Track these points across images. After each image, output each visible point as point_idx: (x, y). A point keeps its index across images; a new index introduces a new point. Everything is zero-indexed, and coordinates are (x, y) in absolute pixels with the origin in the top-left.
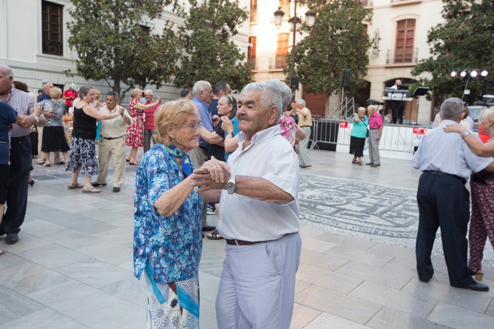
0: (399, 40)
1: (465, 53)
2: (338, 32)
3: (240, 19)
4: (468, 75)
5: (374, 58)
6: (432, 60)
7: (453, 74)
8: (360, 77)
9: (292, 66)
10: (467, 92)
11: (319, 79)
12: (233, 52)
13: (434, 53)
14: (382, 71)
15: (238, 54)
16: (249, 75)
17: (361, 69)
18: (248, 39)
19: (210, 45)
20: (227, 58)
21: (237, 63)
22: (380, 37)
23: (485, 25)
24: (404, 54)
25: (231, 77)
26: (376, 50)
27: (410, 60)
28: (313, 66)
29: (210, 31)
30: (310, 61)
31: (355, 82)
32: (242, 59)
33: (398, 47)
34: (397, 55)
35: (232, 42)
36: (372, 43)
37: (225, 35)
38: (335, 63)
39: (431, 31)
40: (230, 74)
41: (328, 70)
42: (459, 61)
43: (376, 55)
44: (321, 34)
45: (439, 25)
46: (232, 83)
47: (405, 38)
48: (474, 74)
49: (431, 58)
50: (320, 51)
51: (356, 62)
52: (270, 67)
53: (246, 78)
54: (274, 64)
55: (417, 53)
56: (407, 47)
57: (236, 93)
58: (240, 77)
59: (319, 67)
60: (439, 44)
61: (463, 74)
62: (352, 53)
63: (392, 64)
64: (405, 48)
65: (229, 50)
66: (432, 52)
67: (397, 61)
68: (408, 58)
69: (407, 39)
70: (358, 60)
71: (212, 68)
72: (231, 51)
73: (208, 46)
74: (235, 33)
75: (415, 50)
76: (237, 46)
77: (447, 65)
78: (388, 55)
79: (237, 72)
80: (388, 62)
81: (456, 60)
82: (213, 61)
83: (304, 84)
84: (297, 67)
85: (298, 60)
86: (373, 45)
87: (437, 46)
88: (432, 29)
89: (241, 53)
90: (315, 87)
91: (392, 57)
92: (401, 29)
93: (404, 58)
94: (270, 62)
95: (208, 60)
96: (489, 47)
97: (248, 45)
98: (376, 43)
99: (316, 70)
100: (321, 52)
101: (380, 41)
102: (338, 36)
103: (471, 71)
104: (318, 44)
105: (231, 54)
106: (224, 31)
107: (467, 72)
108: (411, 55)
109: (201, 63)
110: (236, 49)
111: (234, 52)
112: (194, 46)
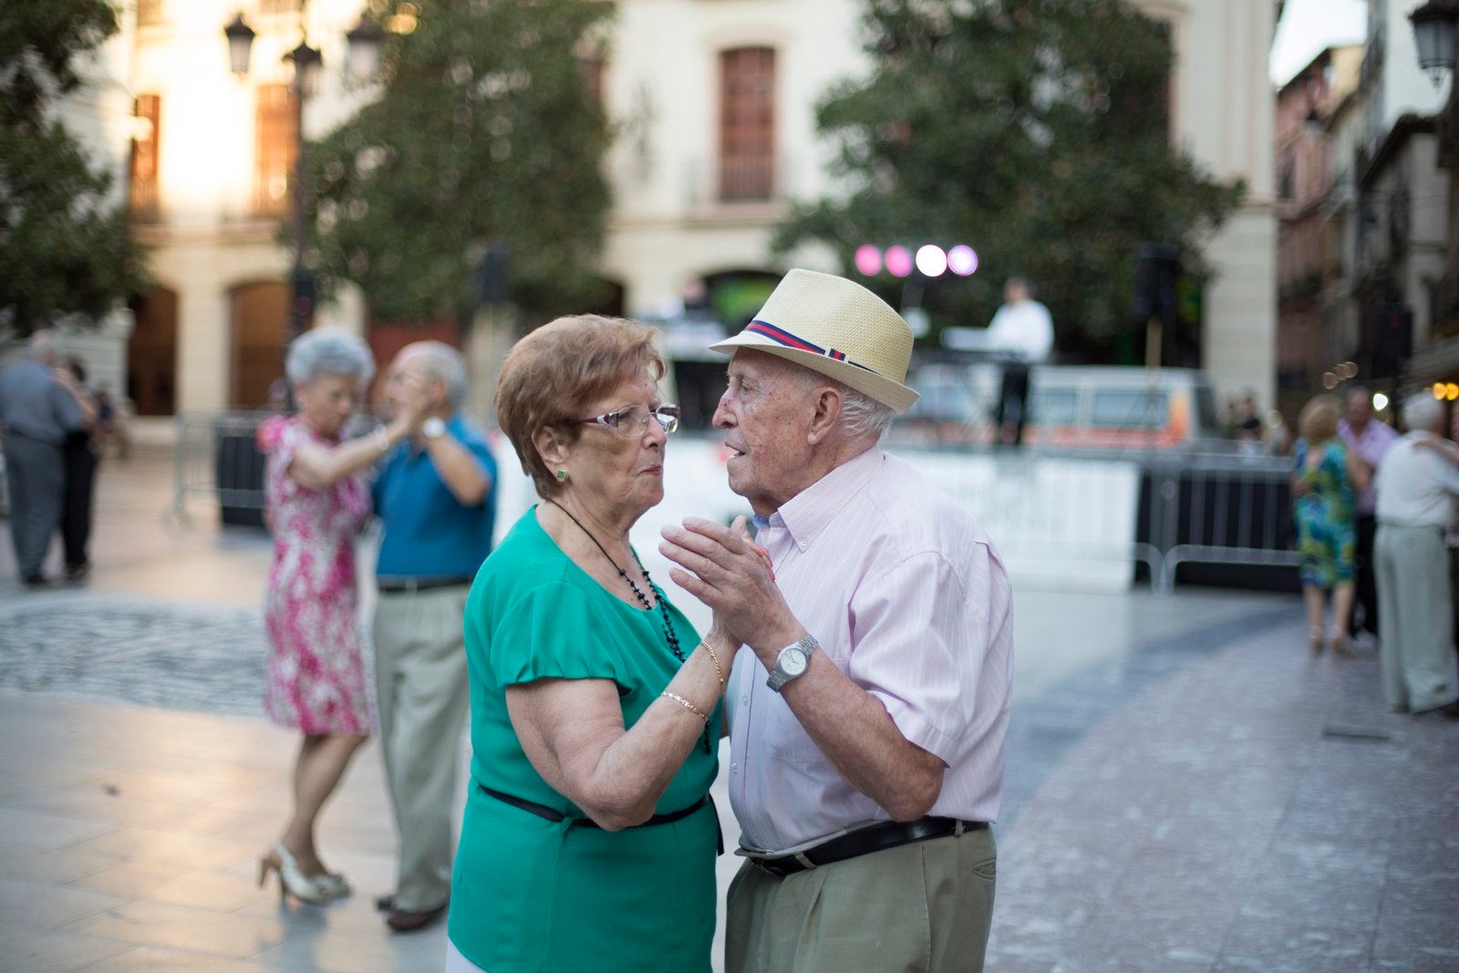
3: (92, 33)
8: (581, 259)
12: (60, 166)
13: (840, 179)
14: (668, 236)
15: (81, 170)
18: (128, 103)
22: (657, 108)
25: (58, 268)
32: (99, 193)
37: (26, 96)
39: (825, 101)
45: (849, 83)
48: (930, 261)
52: (226, 220)
61: (900, 262)
63: (705, 210)
66: (832, 176)
67: (727, 196)
79: (79, 245)
80: (692, 199)
87: (851, 154)
91: (706, 184)
93: (746, 185)
106: (22, 78)
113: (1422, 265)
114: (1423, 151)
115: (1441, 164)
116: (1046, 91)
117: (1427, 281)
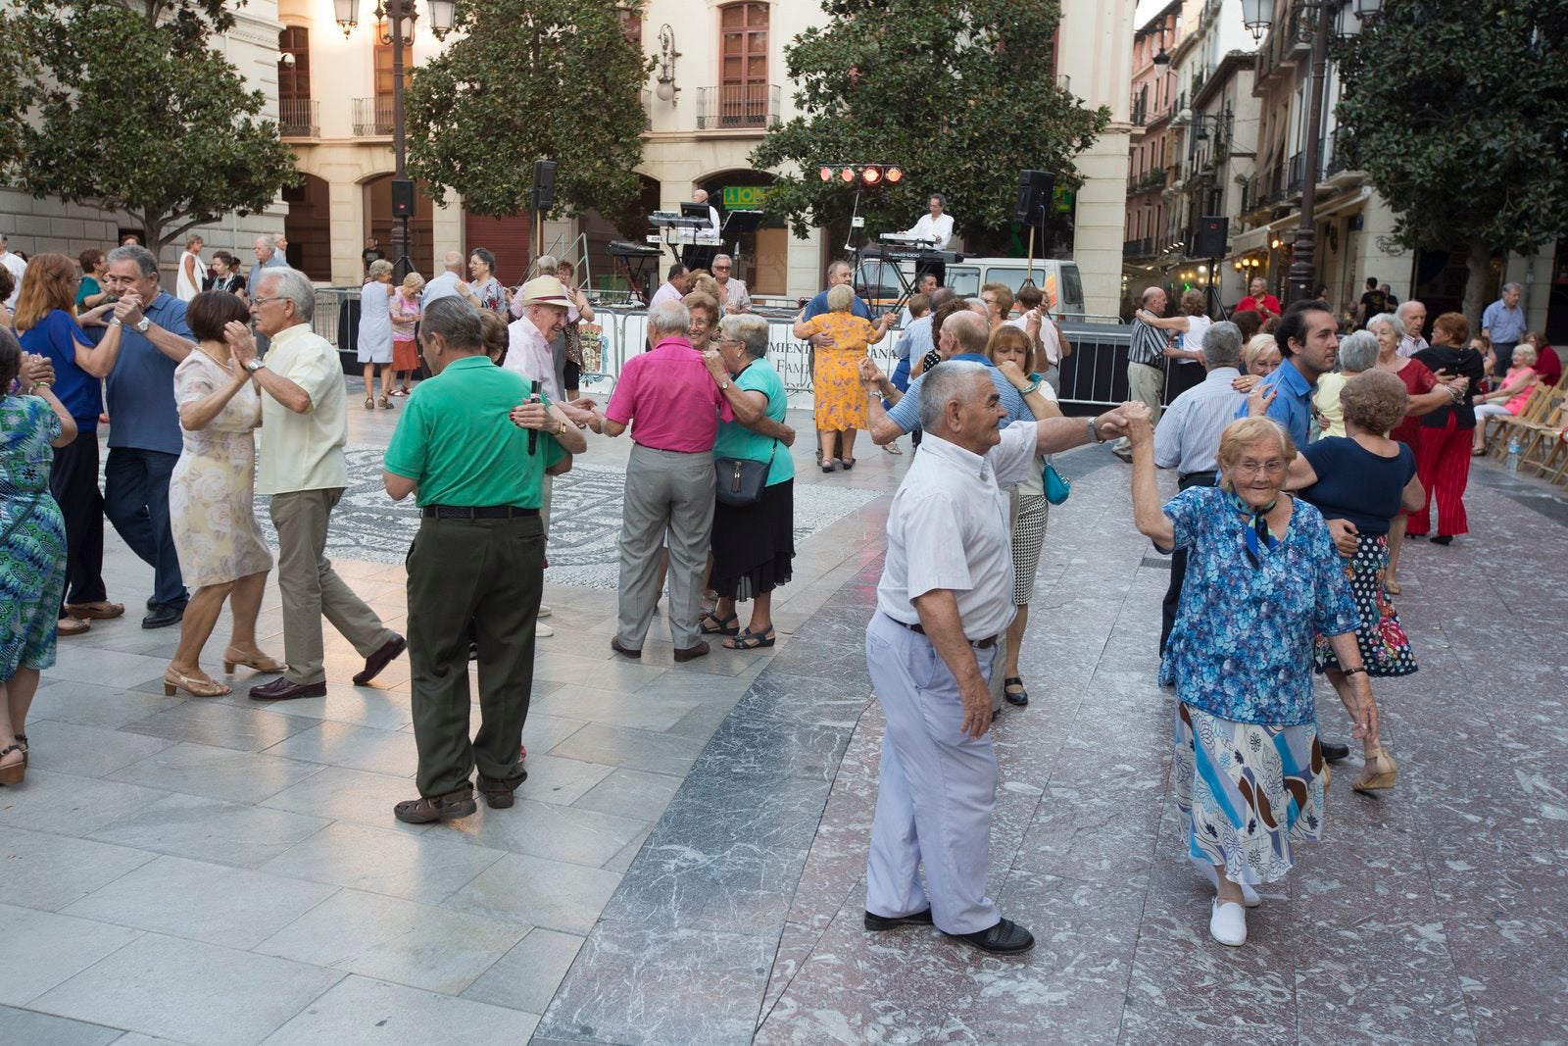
0: (728, 60)
1: (876, 111)
2: (553, 31)
4: (858, 178)
5: (663, 110)
6: (802, 127)
7: (827, 174)
8: (624, 166)
9: (420, 131)
10: (858, 223)
11: (500, 172)
12: (223, 86)
13: (806, 106)
14: (686, 148)
15: (238, 93)
16: (281, 159)
17: (623, 144)
18: (275, 37)
19: (140, 60)
20: (200, 106)
21: (238, 120)
22: (678, 51)
23: (914, 41)
24: (743, 100)
25: (222, 168)
26: (667, 89)
27: (760, 120)
28: (482, 134)
29: (136, 14)
30: (471, 117)
31: (608, 183)
32: (253, 110)
33: (727, 82)
34: (725, 105)
35: (217, 54)
36: (651, 68)
37: (189, 32)
38: (546, 126)
39: (795, 45)
40: (216, 157)
41: (528, 148)
43: (670, 99)
44: (499, 38)
45: (812, 31)
46: (225, 185)
47: (745, 55)
48: (871, 176)
49: (800, 120)
50: (497, 90)
51: (607, 126)
52: (359, 130)
53: (272, 171)
54: (369, 119)
55: (777, 101)
56: (749, 82)
57: (243, 214)
58: (252, 166)
59: (500, 136)
60: (819, 81)
61: (848, 175)
62: (595, 100)
63: (712, 130)
64: (744, 84)
65: (207, 81)
66: (800, 104)
67: (726, 120)
68: (755, 113)
69: (750, 58)
70: (613, 117)
71: (155, 136)
72: (214, 83)
73: (133, 65)
74: (226, 22)
75: (771, 91)
76: (233, 67)
77: (837, 142)
78: (702, 103)
79: (238, 151)
80: (701, 122)
82: (156, 111)
83: (460, 189)
84: (437, 134)
85: (439, 113)
86: (658, 71)
87: (813, 87)
88: (798, 38)
89: (248, 89)
90: (490, 197)
91: (713, 110)
92: (734, 29)
93: (743, 114)
94: (359, 113)
95: (139, 112)
97: (279, 56)
98: (665, 67)
99: (493, 147)
100: (504, 93)
101: (678, 60)
102: (552, 44)
103: (865, 168)
104: (489, 68)
105: (216, 93)
106: (186, 14)
107: (855, 169)
108: (763, 105)
109: (117, 121)
110: (230, 75)
111: (224, 88)
112: (84, 61)
113: (1238, 167)
114: (1245, 80)
115: (1256, 93)
116: (963, 41)
117: (1240, 179)
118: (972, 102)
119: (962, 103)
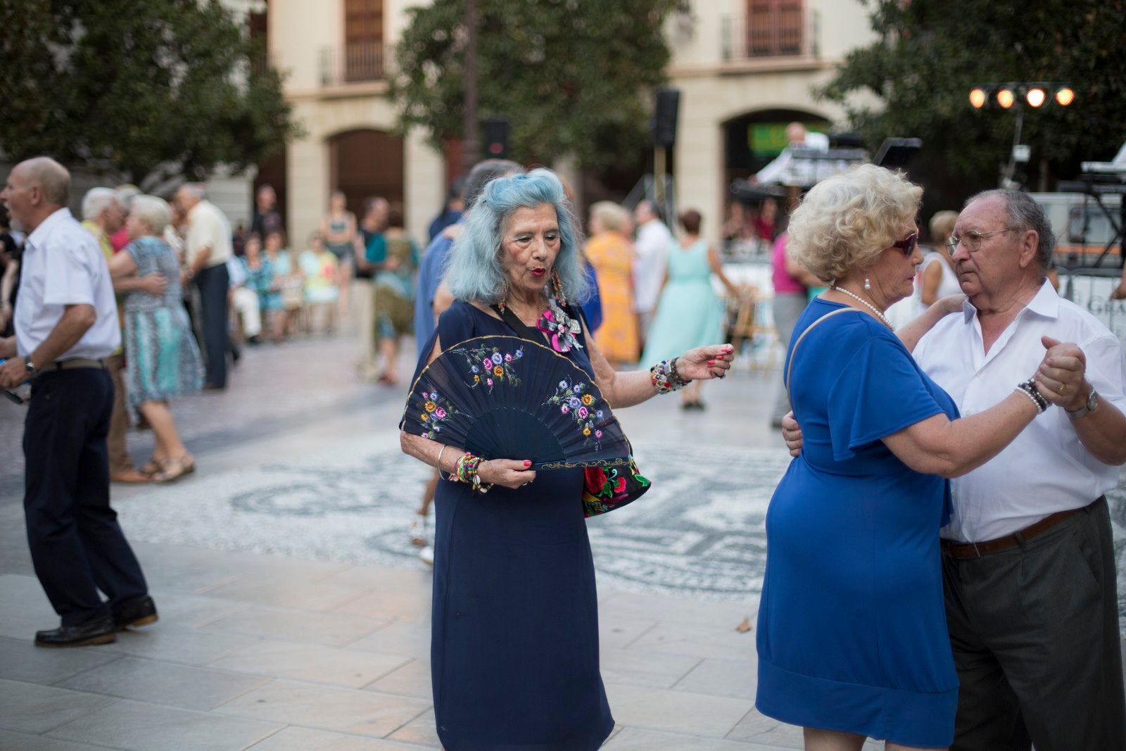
4: (1021, 100)
5: (681, 43)
7: (978, 98)
9: (417, 75)
10: (1022, 153)
14: (709, 85)
24: (775, 29)
26: (683, 19)
33: (755, 9)
34: (752, 35)
40: (219, 110)
42: (965, 55)
43: (688, 32)
48: (1036, 98)
49: (881, 44)
52: (325, 81)
54: (337, 67)
55: (816, 28)
56: (781, 8)
59: (515, 76)
63: (740, 62)
64: (775, 10)
68: (789, 41)
75: (808, 18)
78: (726, 33)
80: (727, 55)
81: (956, 52)
85: (436, 54)
87: (890, 8)
91: (738, 40)
93: (774, 42)
94: (325, 62)
96: (1041, 15)
103: (1028, 90)
107: (1016, 91)
108: (797, 33)
112: (75, 13)
118: (1090, 17)
119: (1077, 19)
